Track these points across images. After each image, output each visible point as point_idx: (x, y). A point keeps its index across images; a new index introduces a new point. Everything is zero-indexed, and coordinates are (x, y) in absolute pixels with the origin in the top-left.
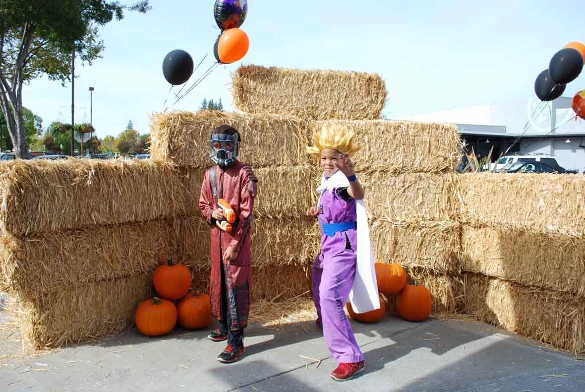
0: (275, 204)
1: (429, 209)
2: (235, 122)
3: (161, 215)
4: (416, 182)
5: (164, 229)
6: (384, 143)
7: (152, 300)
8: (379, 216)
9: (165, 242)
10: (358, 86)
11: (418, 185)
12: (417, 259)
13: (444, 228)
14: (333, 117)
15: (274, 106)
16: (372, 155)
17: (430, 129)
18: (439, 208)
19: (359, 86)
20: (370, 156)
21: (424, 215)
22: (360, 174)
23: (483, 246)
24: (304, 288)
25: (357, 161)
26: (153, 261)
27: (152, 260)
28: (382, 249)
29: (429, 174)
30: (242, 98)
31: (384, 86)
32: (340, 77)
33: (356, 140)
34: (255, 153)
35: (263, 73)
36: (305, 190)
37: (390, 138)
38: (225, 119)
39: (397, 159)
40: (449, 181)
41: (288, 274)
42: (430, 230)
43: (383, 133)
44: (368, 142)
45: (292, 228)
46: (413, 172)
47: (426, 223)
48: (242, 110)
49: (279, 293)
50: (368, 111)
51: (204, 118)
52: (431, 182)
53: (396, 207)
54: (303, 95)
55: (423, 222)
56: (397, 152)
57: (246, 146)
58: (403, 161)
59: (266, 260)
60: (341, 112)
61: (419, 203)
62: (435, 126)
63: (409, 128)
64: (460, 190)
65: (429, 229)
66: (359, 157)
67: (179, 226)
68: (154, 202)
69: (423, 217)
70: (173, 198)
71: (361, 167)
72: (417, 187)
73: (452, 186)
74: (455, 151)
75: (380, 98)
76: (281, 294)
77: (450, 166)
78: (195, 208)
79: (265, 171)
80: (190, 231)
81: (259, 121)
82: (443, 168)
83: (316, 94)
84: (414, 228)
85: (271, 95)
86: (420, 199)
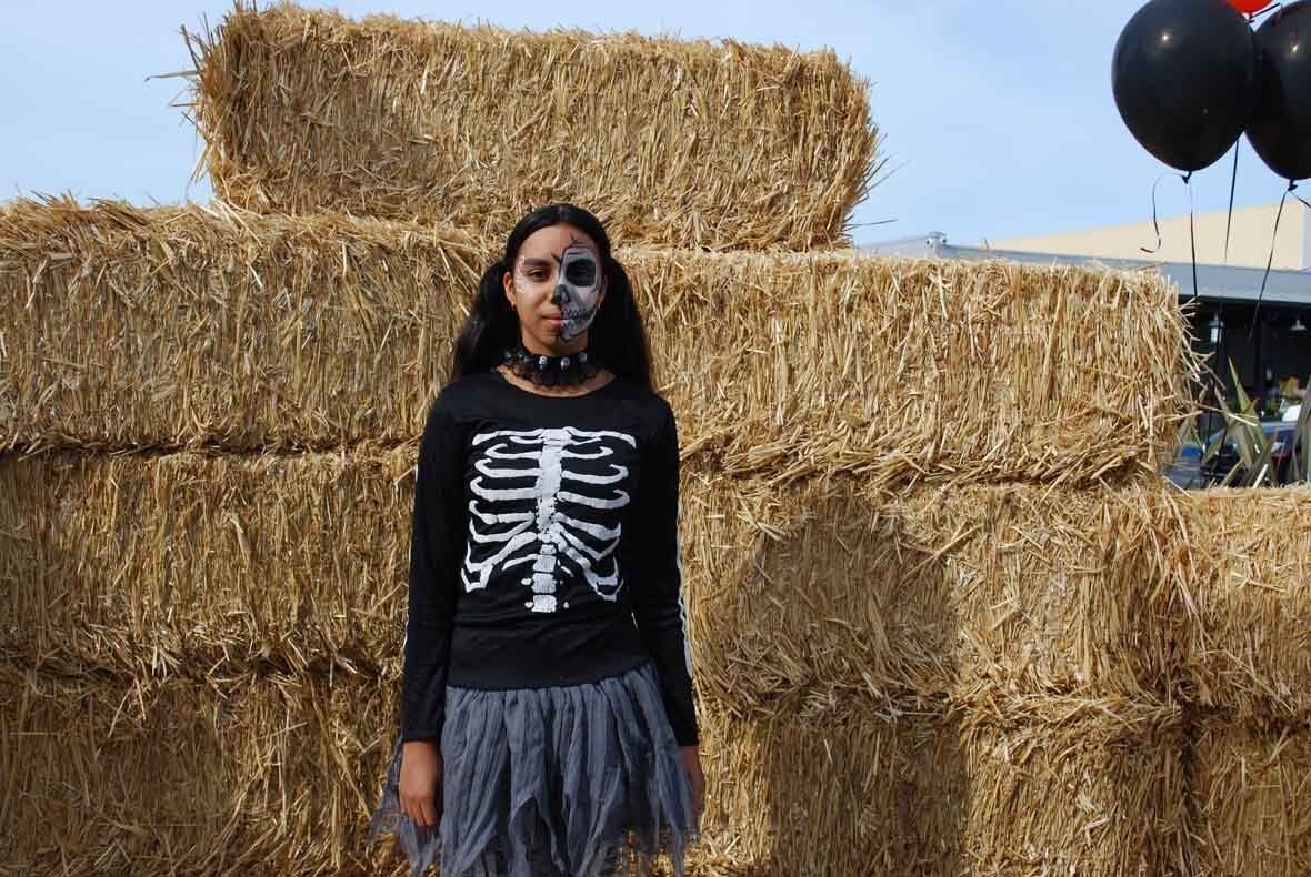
1: (1048, 642)
2: (193, 253)
4: (990, 525)
6: (854, 350)
10: (747, 108)
11: (1005, 537)
12: (996, 865)
13: (1118, 729)
14: (639, 235)
15: (381, 186)
16: (805, 405)
17: (1055, 290)
18: (1092, 638)
19: (753, 103)
20: (793, 407)
21: (1026, 669)
22: (750, 483)
23: (1289, 813)
25: (735, 427)
29: (1048, 492)
30: (240, 146)
31: (862, 109)
32: (672, 64)
33: (734, 340)
34: (282, 387)
35: (334, 40)
37: (879, 333)
38: (145, 235)
39: (909, 424)
40: (1138, 522)
42: (1051, 737)
43: (850, 309)
44: (786, 344)
46: (980, 481)
47: (1034, 704)
48: (238, 200)
50: (792, 210)
51: (49, 230)
52: (1060, 524)
53: (908, 631)
54: (506, 141)
55: (1019, 700)
56: (913, 392)
57: (240, 357)
58: (937, 436)
59: (327, 856)
60: (672, 216)
61: (1006, 616)
62: (1077, 282)
63: (966, 289)
64: (1185, 563)
65: (1050, 731)
66: (745, 413)
69: (1023, 677)
71: (755, 456)
72: (999, 544)
73: (1150, 543)
74: (1167, 392)
75: (845, 158)
77: (1142, 454)
79: (327, 467)
81: (303, 250)
82: (1110, 465)
83: (565, 134)
84: (982, 724)
85: (367, 134)
86: (1011, 599)
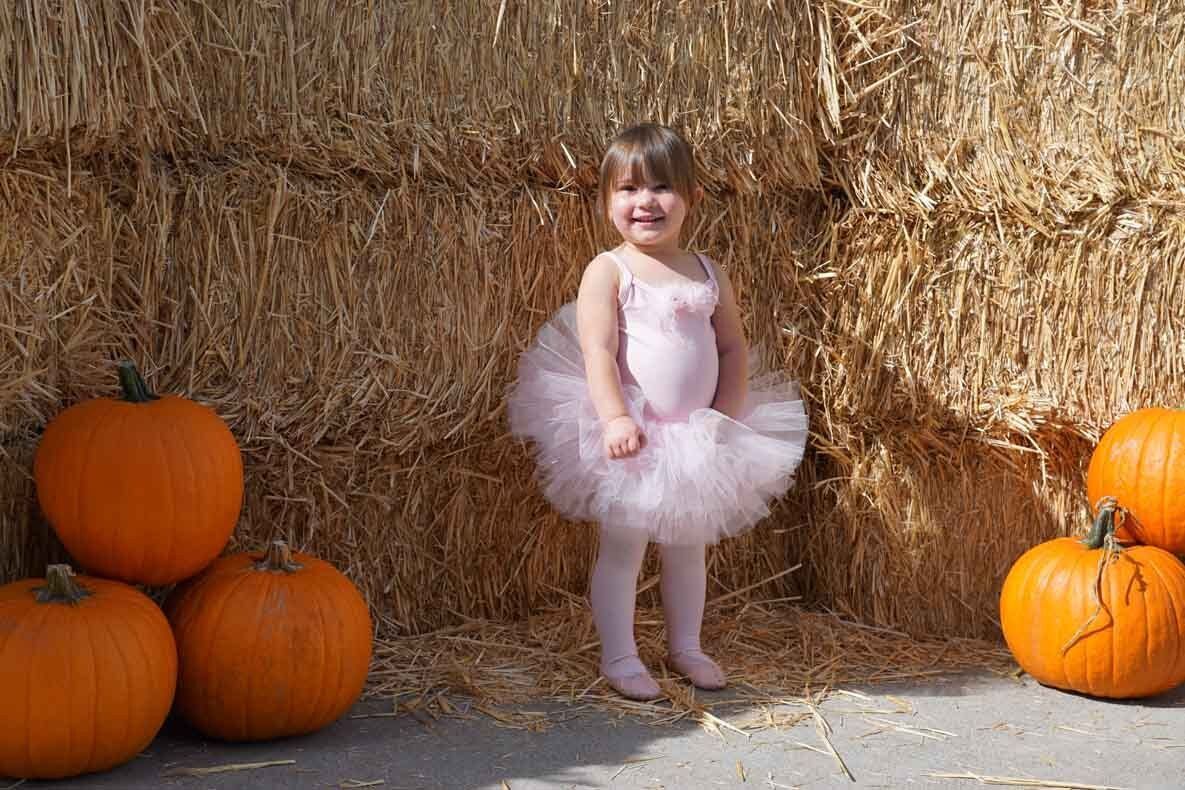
0: (649, 115)
3: (78, 131)
5: (87, 211)
7: (41, 582)
8: (1148, 186)
9: (92, 284)
26: (31, 384)
27: (29, 376)
28: (1156, 347)
36: (791, 54)
45: (722, 243)
67: (166, 205)
68: (42, 48)
70: (140, 40)
78: (251, 115)
80: (224, 235)
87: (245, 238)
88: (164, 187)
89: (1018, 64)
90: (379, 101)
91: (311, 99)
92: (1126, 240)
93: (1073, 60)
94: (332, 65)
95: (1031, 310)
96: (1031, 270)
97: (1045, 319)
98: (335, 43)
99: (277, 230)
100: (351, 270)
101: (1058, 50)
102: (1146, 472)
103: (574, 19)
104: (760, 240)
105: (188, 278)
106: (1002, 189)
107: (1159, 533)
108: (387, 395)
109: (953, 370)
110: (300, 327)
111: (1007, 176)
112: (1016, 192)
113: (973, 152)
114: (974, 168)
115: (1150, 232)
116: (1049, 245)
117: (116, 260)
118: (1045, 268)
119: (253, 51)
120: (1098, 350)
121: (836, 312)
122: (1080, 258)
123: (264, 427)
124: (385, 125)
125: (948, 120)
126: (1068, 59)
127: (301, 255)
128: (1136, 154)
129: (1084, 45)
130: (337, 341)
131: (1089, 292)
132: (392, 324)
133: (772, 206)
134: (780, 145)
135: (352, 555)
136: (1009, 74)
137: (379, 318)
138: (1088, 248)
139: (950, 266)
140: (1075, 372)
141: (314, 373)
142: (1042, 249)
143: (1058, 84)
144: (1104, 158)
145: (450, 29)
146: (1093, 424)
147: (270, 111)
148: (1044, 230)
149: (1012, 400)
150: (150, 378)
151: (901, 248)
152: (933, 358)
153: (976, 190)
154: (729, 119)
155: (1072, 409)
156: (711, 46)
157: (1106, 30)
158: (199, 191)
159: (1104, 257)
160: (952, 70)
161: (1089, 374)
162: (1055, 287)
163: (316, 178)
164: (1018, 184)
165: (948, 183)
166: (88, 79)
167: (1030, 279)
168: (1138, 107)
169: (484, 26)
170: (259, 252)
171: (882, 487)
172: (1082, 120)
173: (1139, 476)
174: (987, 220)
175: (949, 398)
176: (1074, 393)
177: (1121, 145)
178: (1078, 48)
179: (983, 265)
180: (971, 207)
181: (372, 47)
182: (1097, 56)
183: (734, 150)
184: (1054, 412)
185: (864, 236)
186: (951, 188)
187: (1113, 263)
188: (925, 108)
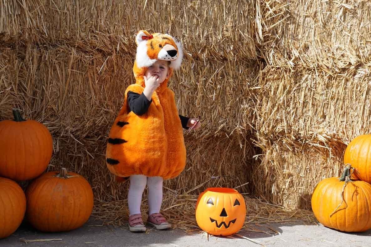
0: (197, 34)
3: (3, 34)
5: (9, 61)
8: (368, 60)
9: (11, 83)
24: (238, 178)
28: (370, 114)
36: (246, 15)
41: (212, 154)
45: (223, 76)
49: (199, 183)
67: (35, 60)
76: (202, 185)
78: (65, 33)
80: (55, 70)
87: (62, 71)
88: (35, 54)
89: (324, 18)
90: (106, 27)
91: (84, 27)
92: (360, 78)
93: (343, 17)
94: (91, 16)
95: (327, 100)
96: (327, 87)
97: (332, 104)
98: (92, 8)
99: (72, 68)
100: (97, 82)
101: (338, 14)
102: (361, 156)
103: (172, 2)
104: (236, 75)
105: (43, 83)
106: (318, 60)
107: (365, 177)
108: (108, 123)
109: (300, 120)
110: (80, 100)
111: (319, 55)
112: (322, 61)
113: (308, 47)
114: (308, 53)
115: (368, 75)
116: (334, 79)
117: (19, 76)
118: (332, 87)
119: (65, 11)
120: (350, 114)
121: (261, 100)
122: (344, 84)
123: (67, 131)
124: (108, 35)
125: (300, 37)
126: (341, 17)
127: (80, 76)
128: (364, 49)
129: (347, 12)
130: (91, 104)
131: (347, 95)
132: (110, 99)
133: (240, 64)
134: (242, 45)
135: (97, 174)
136: (321, 22)
137: (106, 98)
138: (347, 80)
139: (300, 85)
140: (342, 122)
141: (84, 115)
142: (331, 80)
143: (337, 25)
144: (353, 50)
145: (130, 5)
146: (347, 139)
147: (71, 30)
148: (332, 74)
149: (320, 130)
150: (29, 115)
151: (283, 79)
152: (294, 116)
153: (309, 60)
154: (225, 35)
155: (341, 134)
156: (219, 11)
157: (354, 7)
158: (47, 55)
159: (352, 84)
160: (302, 20)
161: (347, 123)
162: (335, 93)
163: (86, 52)
164: (323, 58)
165: (299, 58)
166: (6, 18)
167: (327, 90)
168: (365, 33)
169: (141, 4)
170: (66, 75)
171: (276, 159)
172: (346, 37)
173: (359, 157)
174: (312, 70)
175: (299, 129)
176: (341, 129)
177: (359, 46)
178: (344, 13)
179: (311, 86)
180: (307, 66)
181: (104, 10)
182: (351, 16)
183: (226, 45)
184: (334, 135)
185: (271, 75)
186: (300, 59)
187: (355, 85)
188: (292, 33)
